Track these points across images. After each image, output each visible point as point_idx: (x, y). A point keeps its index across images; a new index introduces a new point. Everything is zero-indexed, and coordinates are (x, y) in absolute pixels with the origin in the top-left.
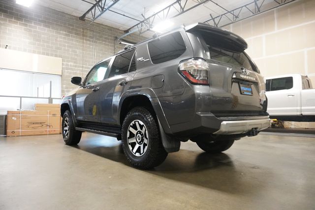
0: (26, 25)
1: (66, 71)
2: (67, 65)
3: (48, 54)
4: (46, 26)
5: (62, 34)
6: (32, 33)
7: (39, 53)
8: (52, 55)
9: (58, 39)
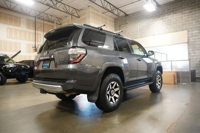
0: (162, 19)
1: (191, 38)
2: (192, 34)
3: (177, 31)
4: (174, 13)
5: (187, 13)
6: (167, 22)
7: (171, 32)
8: (180, 31)
9: (184, 18)
